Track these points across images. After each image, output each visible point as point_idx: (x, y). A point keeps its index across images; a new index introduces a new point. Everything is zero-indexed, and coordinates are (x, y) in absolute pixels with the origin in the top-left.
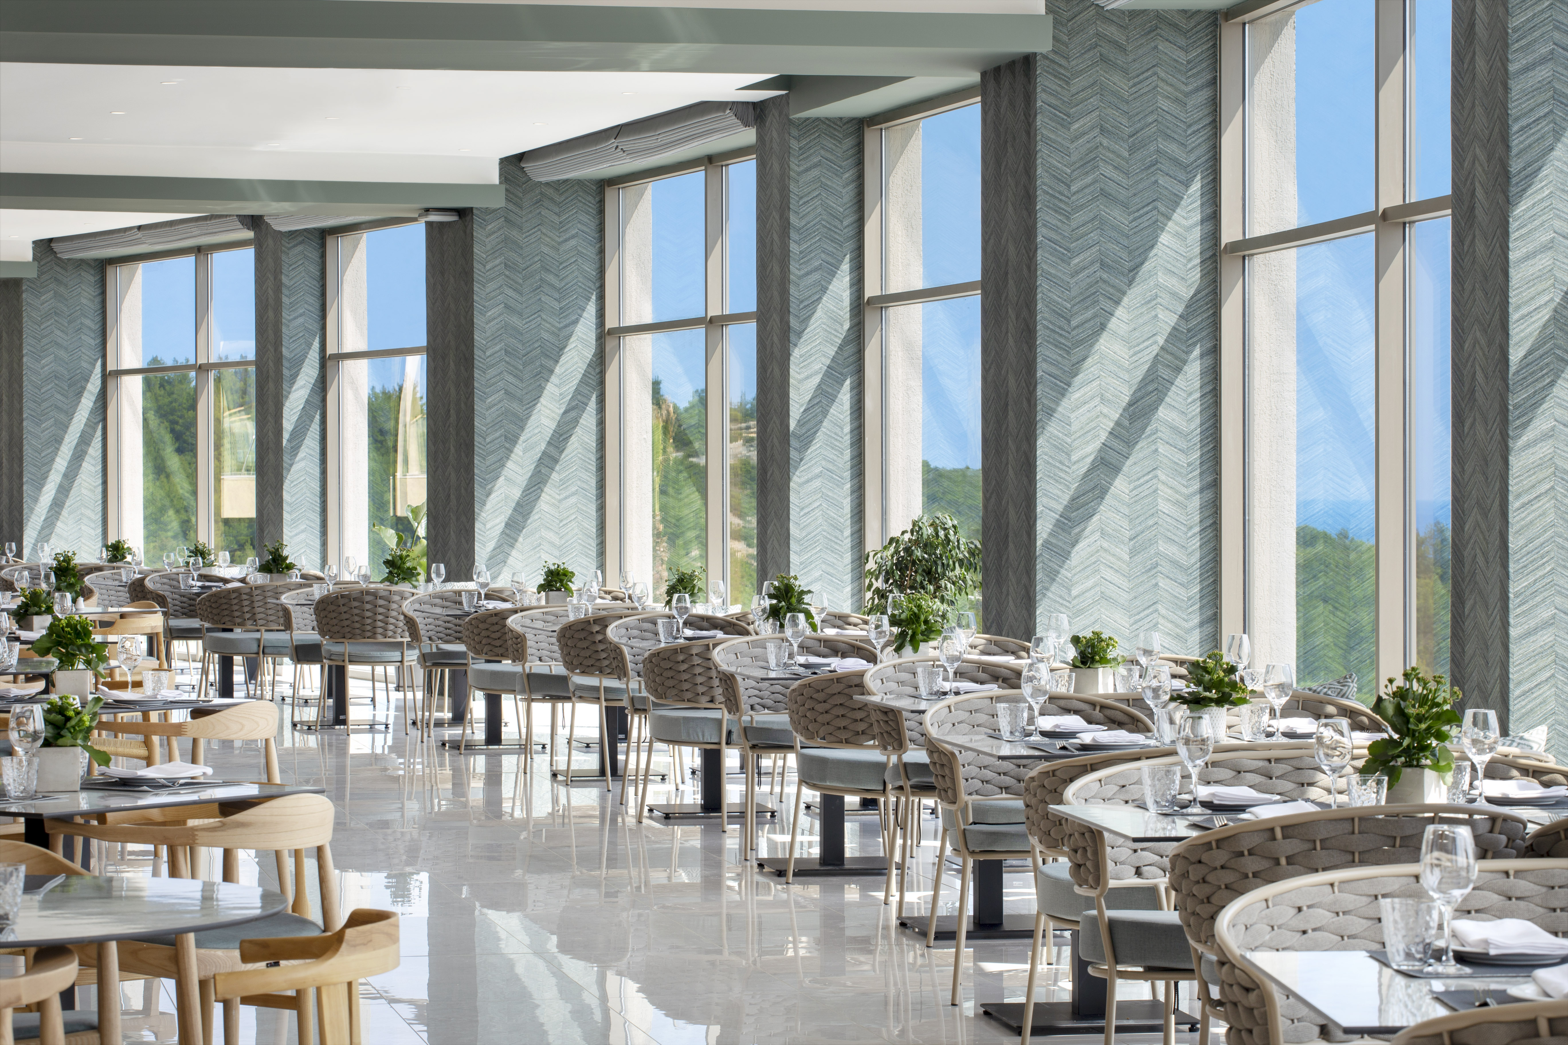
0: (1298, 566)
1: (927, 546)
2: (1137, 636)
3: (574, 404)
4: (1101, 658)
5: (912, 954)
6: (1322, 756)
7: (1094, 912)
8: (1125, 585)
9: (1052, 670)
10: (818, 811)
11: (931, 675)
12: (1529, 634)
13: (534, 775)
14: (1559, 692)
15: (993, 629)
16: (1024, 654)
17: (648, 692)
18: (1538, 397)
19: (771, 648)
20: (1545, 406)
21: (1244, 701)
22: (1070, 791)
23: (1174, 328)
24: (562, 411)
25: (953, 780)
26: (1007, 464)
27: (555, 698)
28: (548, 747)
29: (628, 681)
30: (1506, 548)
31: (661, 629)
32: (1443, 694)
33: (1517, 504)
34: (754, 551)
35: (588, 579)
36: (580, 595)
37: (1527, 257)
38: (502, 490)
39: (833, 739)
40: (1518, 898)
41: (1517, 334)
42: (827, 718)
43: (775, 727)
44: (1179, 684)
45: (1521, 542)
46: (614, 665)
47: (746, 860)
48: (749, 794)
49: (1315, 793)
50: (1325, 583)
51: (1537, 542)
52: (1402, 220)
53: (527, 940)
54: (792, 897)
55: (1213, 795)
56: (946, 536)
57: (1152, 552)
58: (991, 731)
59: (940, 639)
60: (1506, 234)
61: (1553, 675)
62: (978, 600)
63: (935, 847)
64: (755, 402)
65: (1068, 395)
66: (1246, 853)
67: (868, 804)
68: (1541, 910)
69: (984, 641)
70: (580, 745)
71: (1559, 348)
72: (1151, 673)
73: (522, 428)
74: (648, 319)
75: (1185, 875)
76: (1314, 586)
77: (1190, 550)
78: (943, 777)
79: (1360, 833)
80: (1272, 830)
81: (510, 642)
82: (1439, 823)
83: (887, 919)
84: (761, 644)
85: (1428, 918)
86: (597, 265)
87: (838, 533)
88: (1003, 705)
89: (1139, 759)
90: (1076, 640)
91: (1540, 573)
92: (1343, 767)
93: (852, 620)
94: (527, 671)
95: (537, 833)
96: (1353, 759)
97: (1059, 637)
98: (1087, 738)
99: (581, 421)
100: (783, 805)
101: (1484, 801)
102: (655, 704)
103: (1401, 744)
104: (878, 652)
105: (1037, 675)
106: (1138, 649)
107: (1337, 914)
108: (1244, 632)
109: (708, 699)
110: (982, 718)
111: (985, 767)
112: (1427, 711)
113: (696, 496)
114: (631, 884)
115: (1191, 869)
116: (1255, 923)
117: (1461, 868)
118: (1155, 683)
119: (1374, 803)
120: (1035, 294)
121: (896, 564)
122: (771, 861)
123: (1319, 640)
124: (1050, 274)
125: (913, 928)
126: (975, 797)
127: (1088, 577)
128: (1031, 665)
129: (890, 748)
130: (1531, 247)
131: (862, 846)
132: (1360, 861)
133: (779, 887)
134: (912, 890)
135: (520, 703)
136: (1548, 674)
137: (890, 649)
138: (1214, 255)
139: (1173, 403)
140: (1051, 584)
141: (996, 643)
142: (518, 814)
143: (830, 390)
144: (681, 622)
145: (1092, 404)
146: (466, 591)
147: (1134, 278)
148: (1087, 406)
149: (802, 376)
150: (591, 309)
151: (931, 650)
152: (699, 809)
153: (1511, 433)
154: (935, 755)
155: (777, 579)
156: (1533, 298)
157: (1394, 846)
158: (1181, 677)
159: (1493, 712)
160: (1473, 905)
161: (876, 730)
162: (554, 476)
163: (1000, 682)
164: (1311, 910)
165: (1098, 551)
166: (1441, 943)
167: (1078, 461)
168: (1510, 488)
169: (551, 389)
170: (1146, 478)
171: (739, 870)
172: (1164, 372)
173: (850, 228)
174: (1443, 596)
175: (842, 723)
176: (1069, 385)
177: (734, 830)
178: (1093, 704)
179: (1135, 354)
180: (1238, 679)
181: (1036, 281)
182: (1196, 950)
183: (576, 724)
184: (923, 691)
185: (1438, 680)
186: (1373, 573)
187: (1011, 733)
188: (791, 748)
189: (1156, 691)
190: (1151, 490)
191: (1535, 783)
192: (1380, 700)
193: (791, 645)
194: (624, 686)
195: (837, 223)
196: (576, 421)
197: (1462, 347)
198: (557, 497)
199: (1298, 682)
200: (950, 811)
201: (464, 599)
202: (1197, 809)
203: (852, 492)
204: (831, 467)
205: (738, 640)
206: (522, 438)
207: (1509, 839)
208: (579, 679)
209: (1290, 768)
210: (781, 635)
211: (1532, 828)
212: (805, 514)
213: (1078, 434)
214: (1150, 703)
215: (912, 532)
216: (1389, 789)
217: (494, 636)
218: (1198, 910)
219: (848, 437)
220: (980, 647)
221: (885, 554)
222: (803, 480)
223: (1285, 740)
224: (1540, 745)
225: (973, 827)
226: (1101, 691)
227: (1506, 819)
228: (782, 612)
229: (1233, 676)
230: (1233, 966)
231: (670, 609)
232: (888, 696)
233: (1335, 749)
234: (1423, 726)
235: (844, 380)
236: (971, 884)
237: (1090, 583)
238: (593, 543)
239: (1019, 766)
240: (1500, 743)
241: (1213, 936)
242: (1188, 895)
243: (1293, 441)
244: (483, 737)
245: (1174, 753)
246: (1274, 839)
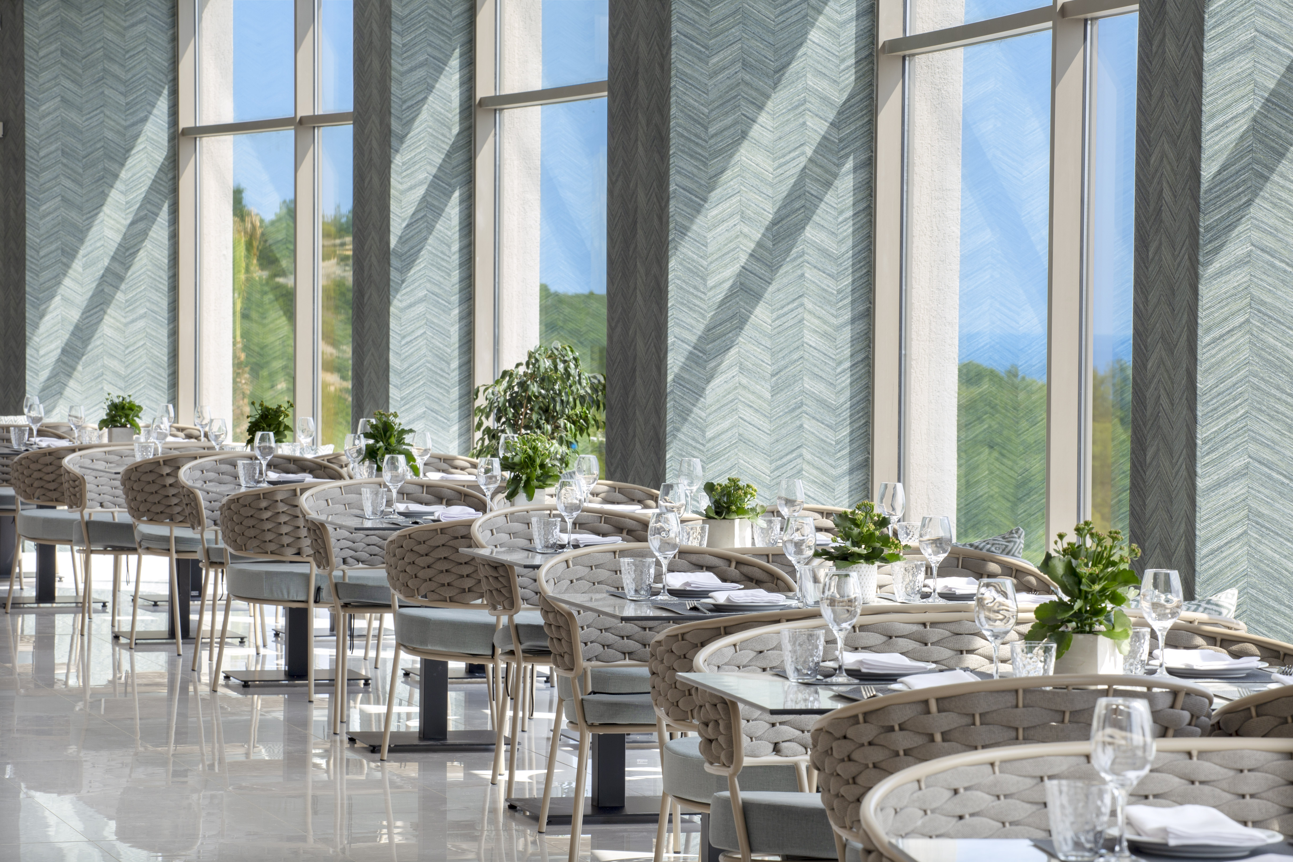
0: (960, 407)
1: (545, 380)
2: (778, 484)
3: (142, 214)
4: (738, 508)
5: (522, 841)
6: (983, 620)
7: (727, 794)
8: (766, 426)
9: (682, 522)
10: (418, 678)
11: (547, 526)
12: (1218, 485)
13: (93, 638)
14: (1252, 551)
15: (618, 475)
16: (651, 503)
17: (226, 542)
18: (1232, 219)
19: (367, 493)
20: (1240, 228)
21: (896, 557)
22: (702, 657)
23: (824, 138)
24: (129, 221)
25: (571, 644)
26: (635, 289)
27: (118, 550)
28: (109, 606)
29: (203, 530)
30: (1194, 388)
31: (241, 472)
32: (1120, 552)
33: (1207, 339)
34: (349, 385)
35: (158, 414)
36: (149, 432)
37: (1224, 59)
38: (58, 311)
39: (436, 597)
40: (1201, 783)
41: (1211, 146)
42: (429, 573)
43: (371, 583)
44: (825, 539)
45: (1211, 382)
46: (187, 512)
47: (335, 734)
48: (339, 660)
49: (972, 661)
50: (990, 427)
51: (1229, 382)
52: (1083, 16)
53: (80, 826)
54: (387, 776)
55: (861, 662)
56: (566, 369)
57: (797, 389)
58: (613, 589)
59: (557, 485)
60: (1201, 33)
61: (1245, 532)
62: (601, 443)
63: (550, 720)
64: (351, 216)
65: (704, 211)
66: (897, 728)
67: (474, 671)
68: (1229, 796)
69: (606, 488)
70: (146, 603)
71: (1258, 162)
72: (793, 524)
73: (82, 241)
74: (229, 118)
75: (829, 752)
76: (979, 429)
77: (839, 388)
78: (560, 640)
79: (1024, 706)
80: (926, 702)
81: (66, 485)
82: (1114, 696)
83: (494, 801)
84: (356, 490)
85: (1099, 803)
86: (170, 55)
87: (444, 365)
88: (627, 560)
89: (778, 621)
90: (710, 488)
91: (1232, 417)
92: (1007, 633)
93: (458, 463)
94: (86, 518)
95: (95, 704)
96: (1018, 623)
97: (691, 484)
98: (721, 598)
99: (151, 234)
100: (379, 672)
101: (1165, 673)
102: (233, 557)
103: (1072, 607)
104: (488, 499)
105: (666, 526)
106: (779, 498)
107: (998, 797)
108: (899, 481)
109: (294, 551)
110: (603, 574)
111: (606, 630)
112: (1102, 571)
113: (283, 321)
114: (202, 761)
115: (834, 745)
116: (906, 807)
117: (1137, 747)
118: (797, 537)
119: (1041, 673)
120: (669, 97)
121: (509, 401)
122: (364, 735)
123: (983, 490)
124: (686, 74)
125: (523, 811)
126: (594, 663)
127: (724, 417)
128: (659, 515)
129: (500, 607)
130: (1228, 48)
131: (468, 719)
132: (1024, 739)
133: (373, 765)
134: (523, 769)
135: (77, 555)
136: (1240, 531)
137: (501, 496)
138: (871, 54)
139: (822, 222)
140: (683, 424)
141: (621, 491)
142: (72, 682)
143: (436, 203)
144: (264, 463)
145: (731, 223)
146: (15, 427)
147: (779, 80)
148: (726, 225)
149: (405, 186)
150: (163, 105)
151: (547, 497)
152: (282, 677)
153: (1201, 259)
154: (551, 616)
155: (374, 416)
156: (1229, 106)
157: (1063, 722)
158: (827, 530)
159: (1176, 572)
160: (1150, 789)
161: (484, 587)
162: (120, 296)
163: (624, 534)
164: (969, 793)
165: (736, 388)
166: (1114, 832)
167: (714, 287)
168: (1200, 321)
169: (115, 196)
170: (791, 306)
171: (328, 746)
172: (812, 187)
173: (460, 19)
174: (1124, 441)
175: (446, 579)
176: (705, 200)
177: (322, 700)
178: (728, 560)
179: (780, 166)
180: (891, 534)
181: (669, 83)
182: (840, 837)
183: (142, 578)
184: (538, 544)
185: (1114, 536)
186: (1045, 415)
187: (636, 591)
188: (388, 607)
189: (798, 545)
190: (796, 320)
191: (1223, 653)
192: (1048, 557)
193: (390, 490)
194: (198, 536)
195: (445, 12)
196: (144, 234)
197: (1148, 162)
198: (123, 320)
199: (958, 537)
200: (566, 678)
201: (13, 436)
202: (842, 679)
203: (461, 319)
204: (437, 290)
205: (330, 485)
206: (82, 252)
207: (1192, 716)
208: (146, 528)
209: (947, 633)
210: (379, 480)
211: (1219, 704)
212: (407, 343)
213: (715, 256)
214: (792, 559)
215: (528, 364)
216: (1057, 657)
217: (47, 478)
218: (842, 791)
219: (457, 256)
220: (602, 495)
221: (497, 389)
222: (404, 304)
223: (942, 602)
224: (1229, 610)
225: (592, 697)
226: (737, 545)
227: (1189, 693)
228: (380, 453)
229: (885, 529)
230: (881, 855)
231: (252, 449)
232: (499, 549)
233: (998, 612)
234: (1097, 587)
235: (452, 192)
236: (590, 762)
237: (726, 424)
238: (164, 374)
239: (645, 629)
240: (1184, 608)
241: (859, 821)
242: (832, 774)
243: (956, 267)
244: (33, 593)
245: (817, 615)
246: (928, 712)
